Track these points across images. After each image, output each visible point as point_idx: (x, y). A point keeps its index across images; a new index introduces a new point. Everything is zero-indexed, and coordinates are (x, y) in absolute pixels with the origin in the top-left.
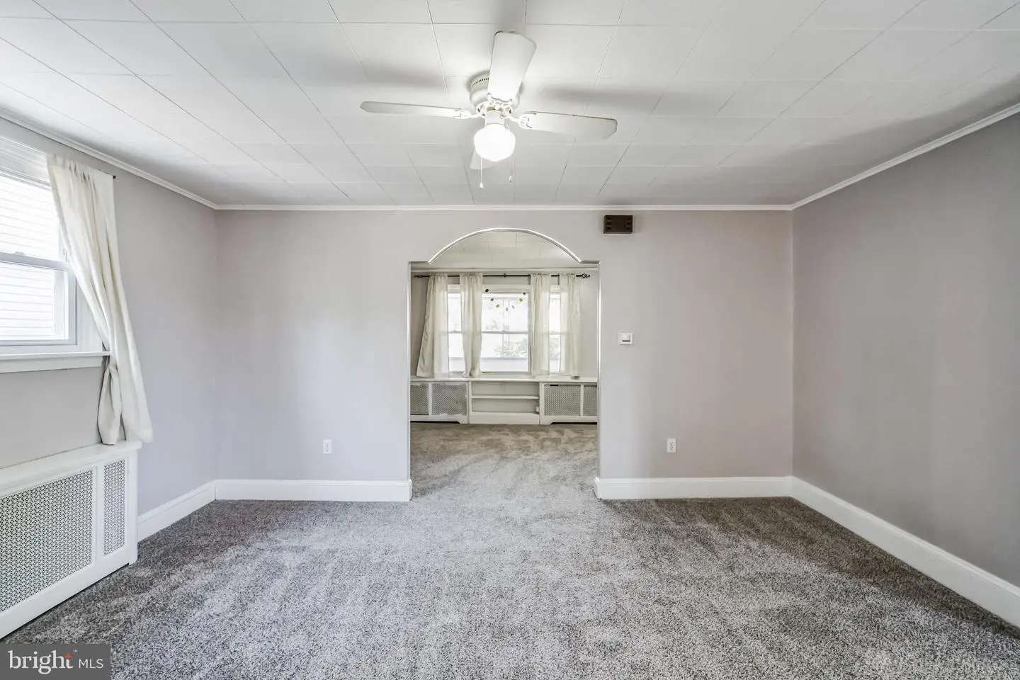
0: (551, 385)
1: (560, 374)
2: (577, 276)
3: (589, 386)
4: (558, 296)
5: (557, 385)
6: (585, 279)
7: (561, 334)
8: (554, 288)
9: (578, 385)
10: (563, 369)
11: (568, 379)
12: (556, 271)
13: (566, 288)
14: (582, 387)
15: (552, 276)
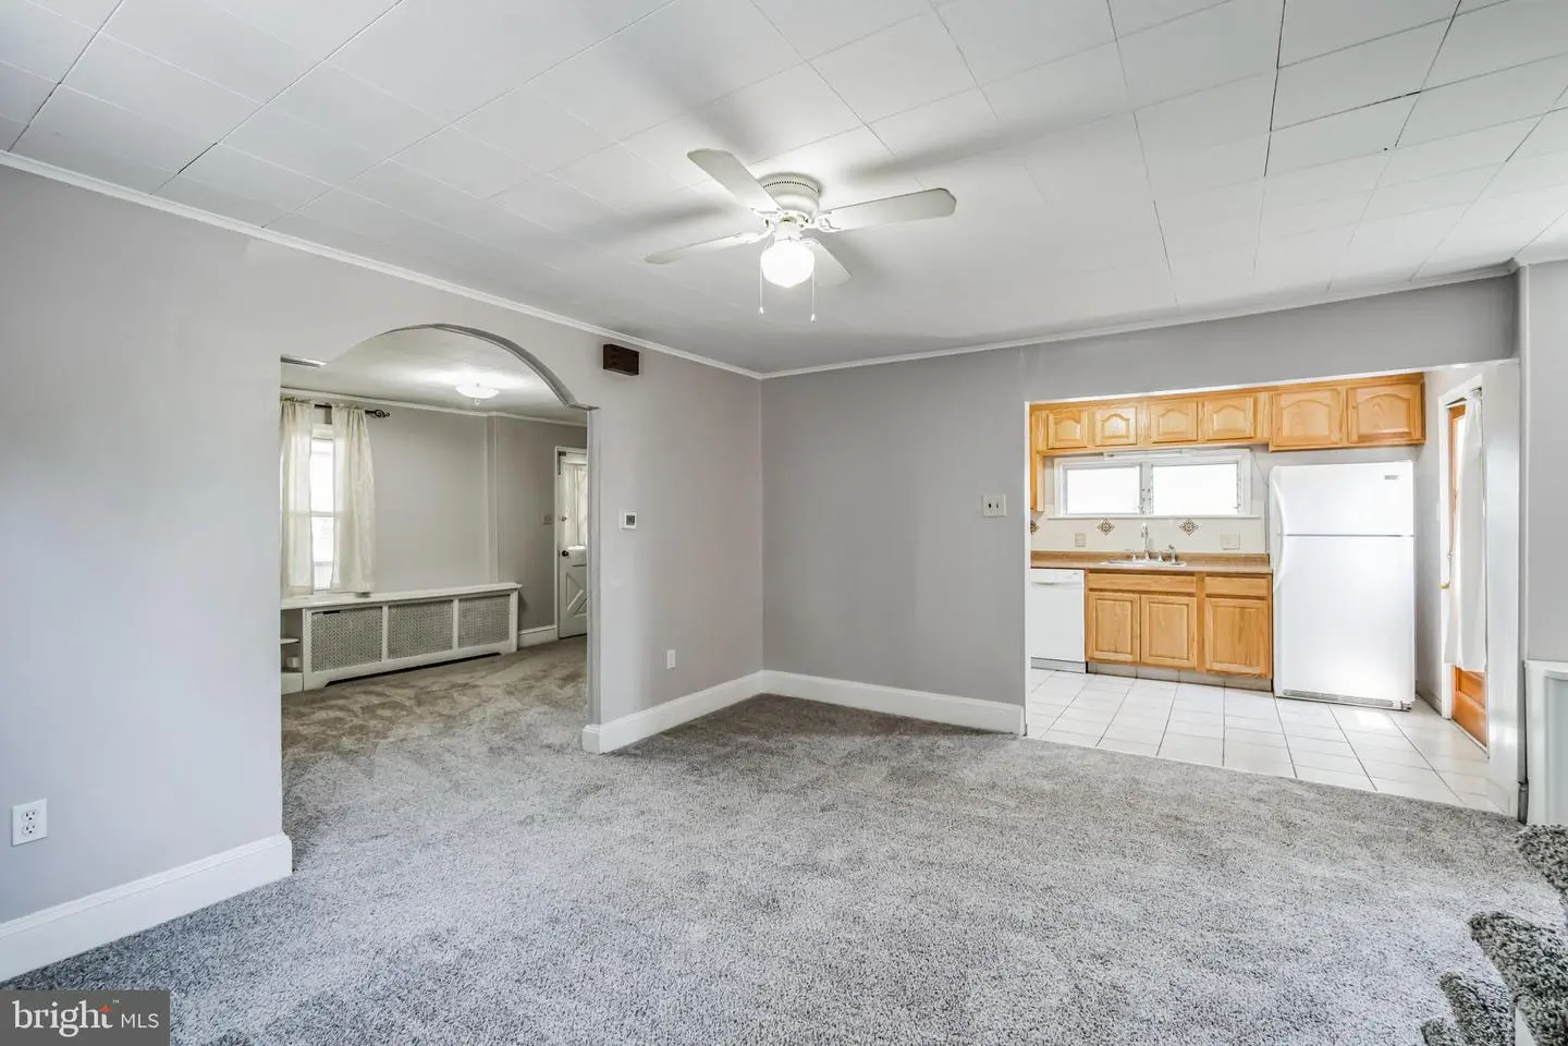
0: (325, 613)
1: (331, 591)
2: (367, 412)
3: (397, 606)
4: (328, 446)
5: (338, 612)
6: (382, 419)
7: (335, 515)
8: (321, 429)
9: (378, 606)
10: (337, 581)
11: (351, 599)
12: (323, 398)
13: (344, 431)
14: (385, 609)
15: (316, 406)
